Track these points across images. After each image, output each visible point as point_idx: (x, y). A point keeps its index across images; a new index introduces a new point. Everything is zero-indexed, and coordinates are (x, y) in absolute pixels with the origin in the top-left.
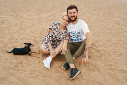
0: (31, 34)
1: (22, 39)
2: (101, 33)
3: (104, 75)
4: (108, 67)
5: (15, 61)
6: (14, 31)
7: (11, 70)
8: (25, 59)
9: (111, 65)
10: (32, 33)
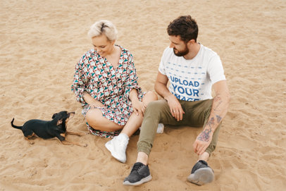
0: (53, 86)
1: (31, 102)
2: (235, 67)
3: (254, 175)
4: (260, 154)
7: (23, 185)
8: (52, 154)
9: (269, 149)
10: (55, 83)
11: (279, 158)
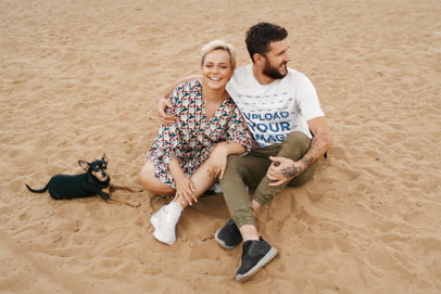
0: (118, 123)
1: (83, 142)
5: (55, 223)
6: (56, 112)
7: (38, 255)
8: (89, 214)
10: (122, 118)
11: (403, 240)
